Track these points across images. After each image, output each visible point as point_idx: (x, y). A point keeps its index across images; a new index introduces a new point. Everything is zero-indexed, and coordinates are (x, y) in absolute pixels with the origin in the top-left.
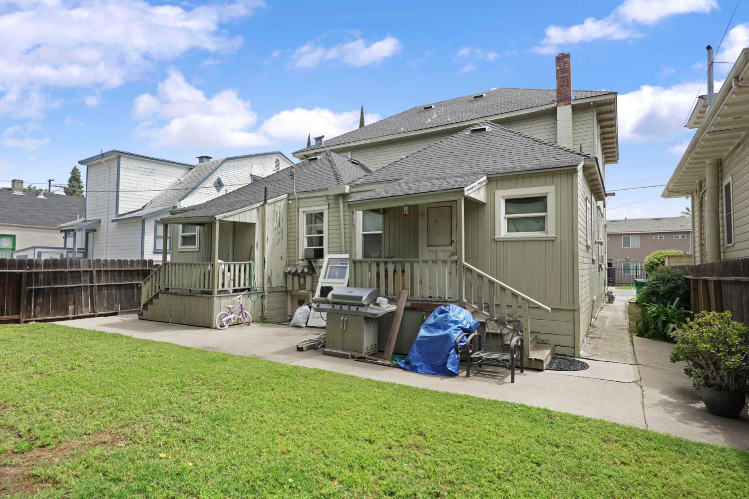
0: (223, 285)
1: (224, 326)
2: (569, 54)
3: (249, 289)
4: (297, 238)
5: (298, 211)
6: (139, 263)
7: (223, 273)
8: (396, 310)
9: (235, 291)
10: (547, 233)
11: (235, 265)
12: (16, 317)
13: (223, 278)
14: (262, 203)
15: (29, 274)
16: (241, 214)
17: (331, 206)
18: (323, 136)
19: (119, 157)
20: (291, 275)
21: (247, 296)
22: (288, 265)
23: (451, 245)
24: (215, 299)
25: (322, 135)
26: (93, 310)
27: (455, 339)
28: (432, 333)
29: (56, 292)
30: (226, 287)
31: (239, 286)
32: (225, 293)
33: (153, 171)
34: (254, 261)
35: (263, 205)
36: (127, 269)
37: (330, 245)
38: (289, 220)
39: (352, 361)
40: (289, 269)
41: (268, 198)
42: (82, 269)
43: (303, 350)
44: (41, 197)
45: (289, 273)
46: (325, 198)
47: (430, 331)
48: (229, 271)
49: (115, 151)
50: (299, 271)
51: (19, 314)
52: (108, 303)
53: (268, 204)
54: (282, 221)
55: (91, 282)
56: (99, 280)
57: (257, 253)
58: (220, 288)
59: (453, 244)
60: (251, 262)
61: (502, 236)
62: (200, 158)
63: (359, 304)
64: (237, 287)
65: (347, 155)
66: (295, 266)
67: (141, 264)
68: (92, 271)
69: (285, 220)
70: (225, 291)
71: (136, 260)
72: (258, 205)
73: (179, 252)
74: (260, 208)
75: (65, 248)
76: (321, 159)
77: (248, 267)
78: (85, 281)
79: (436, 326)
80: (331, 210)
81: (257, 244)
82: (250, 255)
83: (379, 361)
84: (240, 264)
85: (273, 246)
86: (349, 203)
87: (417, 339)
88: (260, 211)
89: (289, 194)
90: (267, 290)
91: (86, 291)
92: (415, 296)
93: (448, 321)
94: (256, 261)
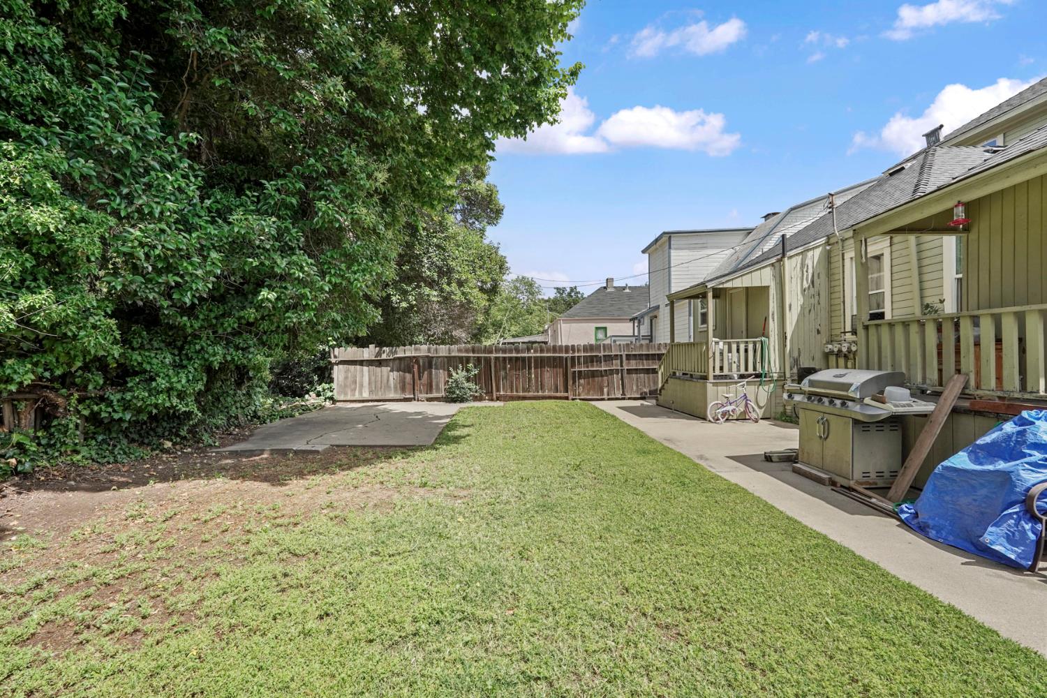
0: (721, 368)
1: (718, 419)
3: (758, 376)
4: (842, 300)
5: (843, 259)
7: (722, 354)
8: (932, 412)
9: (742, 377)
11: (738, 343)
12: (566, 395)
13: (722, 360)
14: (779, 257)
15: (573, 358)
16: (744, 277)
17: (895, 240)
18: (941, 126)
19: (670, 237)
20: (834, 357)
21: (758, 383)
22: (828, 343)
24: (709, 386)
25: (938, 125)
26: (623, 394)
27: (1029, 485)
28: (981, 464)
29: (593, 374)
30: (726, 372)
31: (746, 369)
32: (726, 379)
33: (705, 245)
34: (768, 337)
35: (780, 261)
36: (654, 352)
38: (830, 274)
39: (827, 490)
40: (830, 346)
41: (788, 249)
42: (613, 353)
43: (772, 461)
44: (627, 291)
45: (831, 352)
47: (977, 461)
48: (730, 351)
49: (664, 233)
50: (844, 350)
51: (567, 392)
52: (637, 386)
53: (790, 257)
54: (819, 277)
55: (622, 366)
56: (628, 364)
57: (773, 326)
58: (718, 372)
60: (763, 339)
62: (765, 217)
63: (844, 396)
64: (742, 371)
65: (995, 141)
66: (840, 343)
68: (621, 355)
69: (823, 276)
70: (726, 377)
72: (773, 260)
73: (701, 332)
74: (777, 265)
75: (634, 336)
76: (911, 167)
77: (759, 346)
78: (616, 365)
79: (995, 452)
80: (895, 247)
81: (773, 314)
83: (873, 500)
84: (747, 342)
85: (802, 315)
86: (854, 228)
87: (936, 471)
88: (777, 268)
89: (829, 237)
90: (791, 376)
91: (618, 374)
92: (983, 387)
93: (1024, 442)
94: (772, 339)
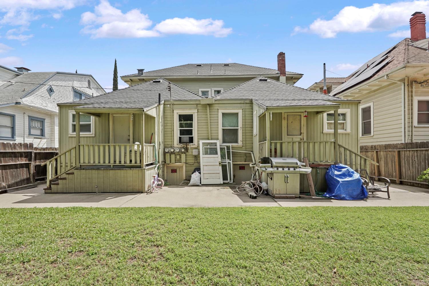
0: (145, 160)
2: (285, 53)
4: (173, 130)
5: (173, 112)
6: (21, 146)
10: (346, 130)
16: (151, 110)
17: (199, 111)
22: (165, 147)
23: (301, 135)
24: (146, 171)
32: (146, 166)
37: (199, 135)
38: (165, 117)
40: (168, 149)
46: (195, 106)
50: (176, 151)
53: (160, 105)
59: (302, 134)
61: (326, 131)
63: (296, 166)
67: (22, 147)
71: (19, 143)
73: (69, 137)
74: (157, 107)
77: (153, 148)
80: (199, 113)
82: (151, 140)
84: (150, 146)
88: (157, 109)
89: (165, 101)
94: (156, 144)
